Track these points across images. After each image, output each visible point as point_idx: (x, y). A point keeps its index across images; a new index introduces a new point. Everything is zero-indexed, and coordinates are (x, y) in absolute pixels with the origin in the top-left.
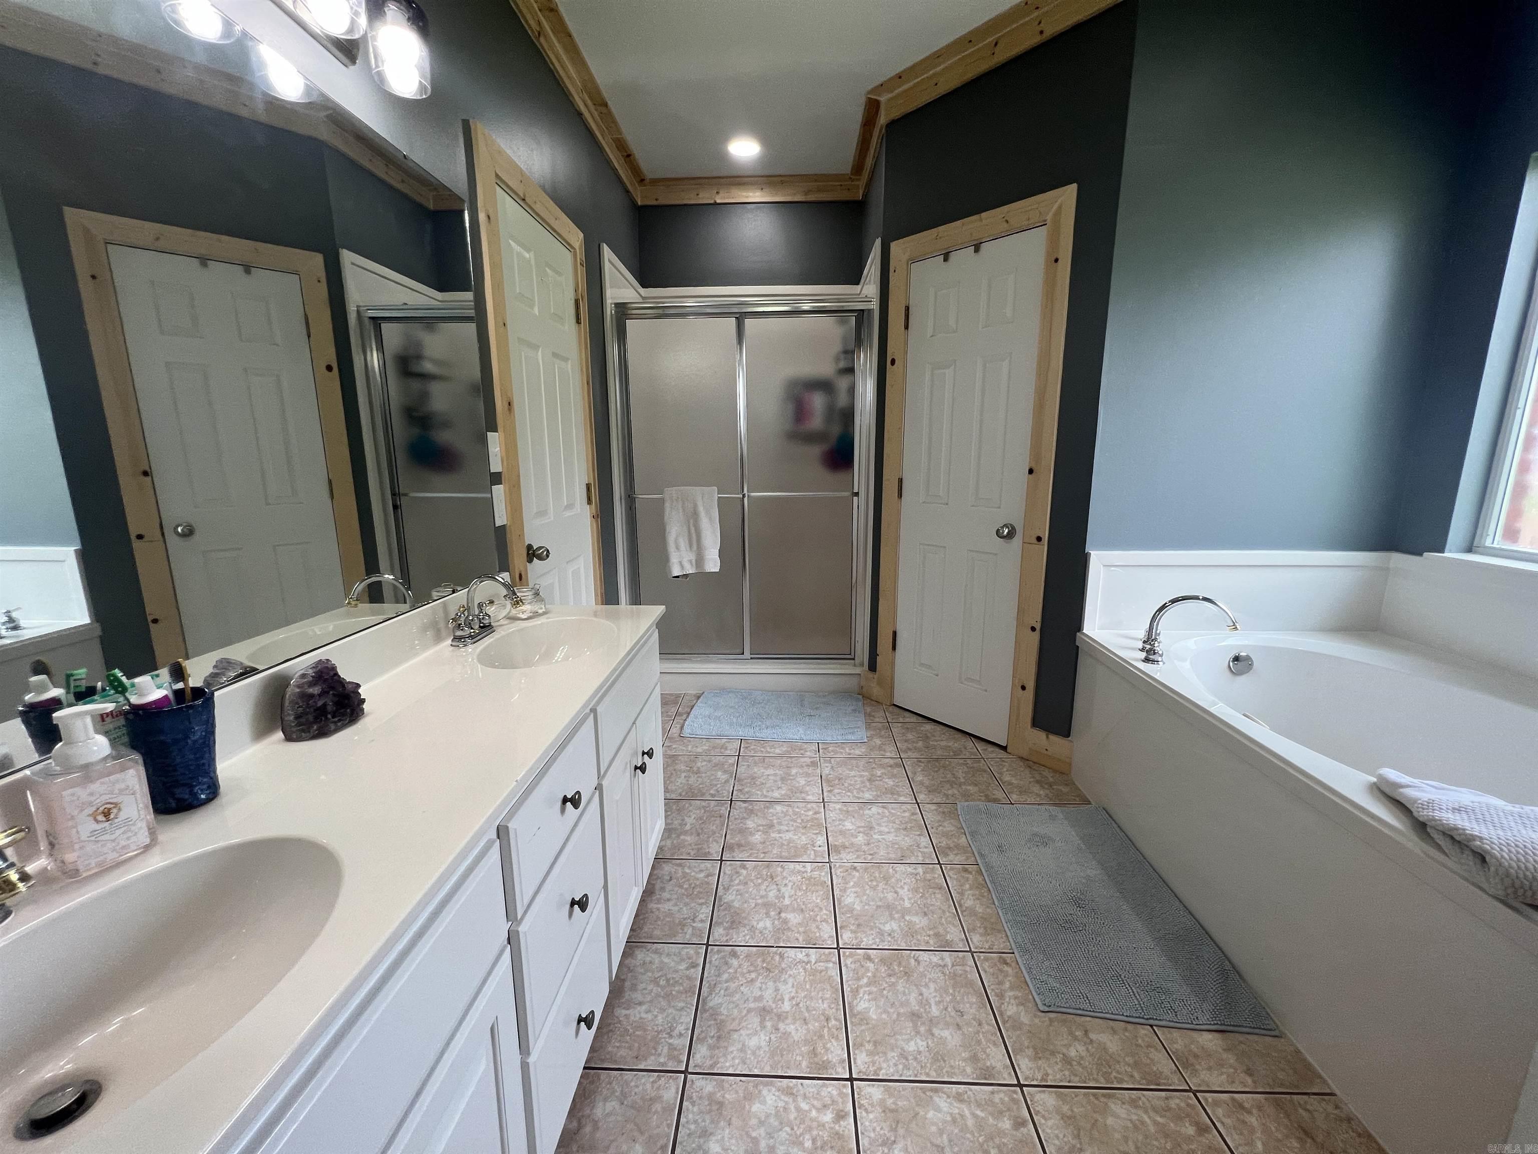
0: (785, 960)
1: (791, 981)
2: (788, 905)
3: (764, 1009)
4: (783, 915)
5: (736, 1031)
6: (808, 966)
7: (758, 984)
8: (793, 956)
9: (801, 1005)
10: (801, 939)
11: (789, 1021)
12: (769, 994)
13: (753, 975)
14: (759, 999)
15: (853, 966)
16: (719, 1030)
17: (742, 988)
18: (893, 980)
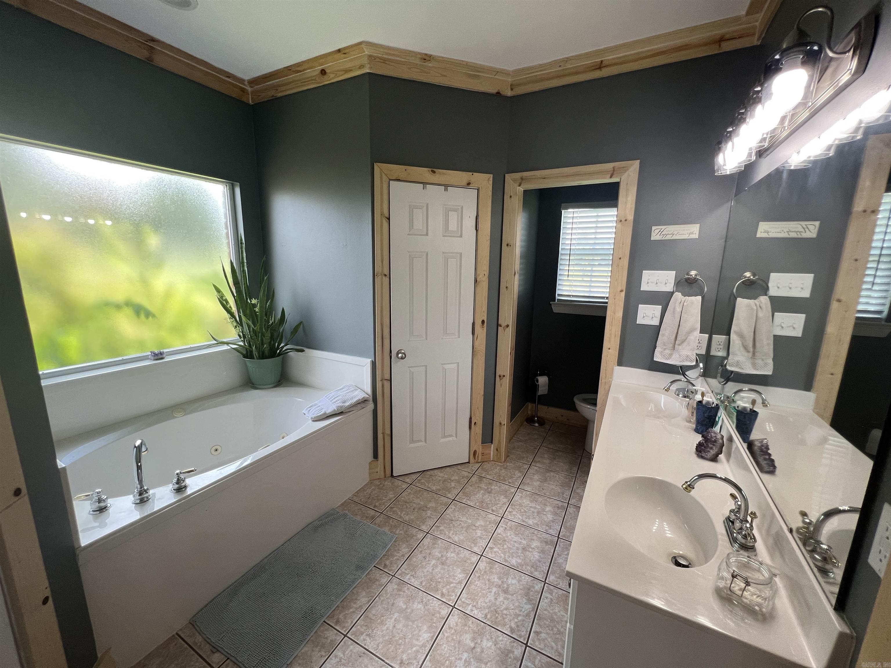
0: (485, 613)
1: (487, 601)
2: (466, 652)
3: (505, 593)
4: (472, 645)
5: (521, 589)
6: (475, 604)
7: (504, 606)
8: (479, 613)
9: (488, 587)
10: (470, 622)
11: (495, 584)
12: (501, 599)
13: (505, 612)
14: (506, 598)
15: (453, 594)
16: (528, 593)
17: (513, 608)
18: (440, 580)
